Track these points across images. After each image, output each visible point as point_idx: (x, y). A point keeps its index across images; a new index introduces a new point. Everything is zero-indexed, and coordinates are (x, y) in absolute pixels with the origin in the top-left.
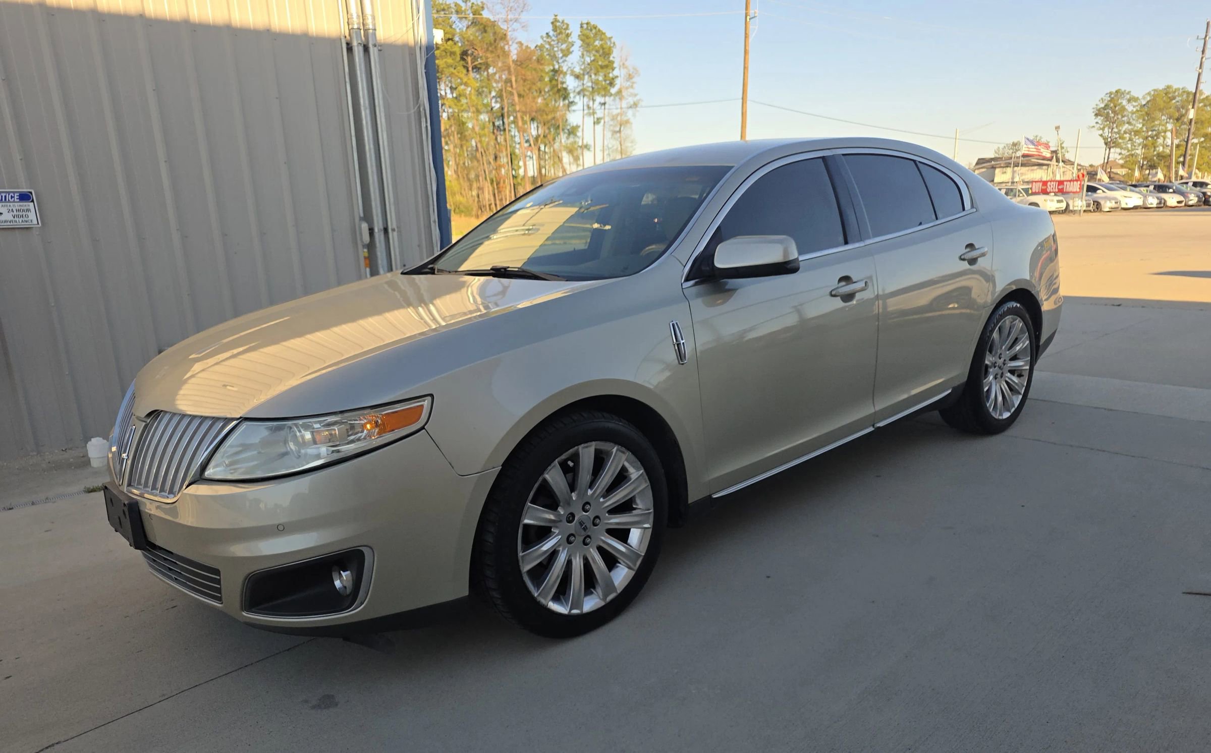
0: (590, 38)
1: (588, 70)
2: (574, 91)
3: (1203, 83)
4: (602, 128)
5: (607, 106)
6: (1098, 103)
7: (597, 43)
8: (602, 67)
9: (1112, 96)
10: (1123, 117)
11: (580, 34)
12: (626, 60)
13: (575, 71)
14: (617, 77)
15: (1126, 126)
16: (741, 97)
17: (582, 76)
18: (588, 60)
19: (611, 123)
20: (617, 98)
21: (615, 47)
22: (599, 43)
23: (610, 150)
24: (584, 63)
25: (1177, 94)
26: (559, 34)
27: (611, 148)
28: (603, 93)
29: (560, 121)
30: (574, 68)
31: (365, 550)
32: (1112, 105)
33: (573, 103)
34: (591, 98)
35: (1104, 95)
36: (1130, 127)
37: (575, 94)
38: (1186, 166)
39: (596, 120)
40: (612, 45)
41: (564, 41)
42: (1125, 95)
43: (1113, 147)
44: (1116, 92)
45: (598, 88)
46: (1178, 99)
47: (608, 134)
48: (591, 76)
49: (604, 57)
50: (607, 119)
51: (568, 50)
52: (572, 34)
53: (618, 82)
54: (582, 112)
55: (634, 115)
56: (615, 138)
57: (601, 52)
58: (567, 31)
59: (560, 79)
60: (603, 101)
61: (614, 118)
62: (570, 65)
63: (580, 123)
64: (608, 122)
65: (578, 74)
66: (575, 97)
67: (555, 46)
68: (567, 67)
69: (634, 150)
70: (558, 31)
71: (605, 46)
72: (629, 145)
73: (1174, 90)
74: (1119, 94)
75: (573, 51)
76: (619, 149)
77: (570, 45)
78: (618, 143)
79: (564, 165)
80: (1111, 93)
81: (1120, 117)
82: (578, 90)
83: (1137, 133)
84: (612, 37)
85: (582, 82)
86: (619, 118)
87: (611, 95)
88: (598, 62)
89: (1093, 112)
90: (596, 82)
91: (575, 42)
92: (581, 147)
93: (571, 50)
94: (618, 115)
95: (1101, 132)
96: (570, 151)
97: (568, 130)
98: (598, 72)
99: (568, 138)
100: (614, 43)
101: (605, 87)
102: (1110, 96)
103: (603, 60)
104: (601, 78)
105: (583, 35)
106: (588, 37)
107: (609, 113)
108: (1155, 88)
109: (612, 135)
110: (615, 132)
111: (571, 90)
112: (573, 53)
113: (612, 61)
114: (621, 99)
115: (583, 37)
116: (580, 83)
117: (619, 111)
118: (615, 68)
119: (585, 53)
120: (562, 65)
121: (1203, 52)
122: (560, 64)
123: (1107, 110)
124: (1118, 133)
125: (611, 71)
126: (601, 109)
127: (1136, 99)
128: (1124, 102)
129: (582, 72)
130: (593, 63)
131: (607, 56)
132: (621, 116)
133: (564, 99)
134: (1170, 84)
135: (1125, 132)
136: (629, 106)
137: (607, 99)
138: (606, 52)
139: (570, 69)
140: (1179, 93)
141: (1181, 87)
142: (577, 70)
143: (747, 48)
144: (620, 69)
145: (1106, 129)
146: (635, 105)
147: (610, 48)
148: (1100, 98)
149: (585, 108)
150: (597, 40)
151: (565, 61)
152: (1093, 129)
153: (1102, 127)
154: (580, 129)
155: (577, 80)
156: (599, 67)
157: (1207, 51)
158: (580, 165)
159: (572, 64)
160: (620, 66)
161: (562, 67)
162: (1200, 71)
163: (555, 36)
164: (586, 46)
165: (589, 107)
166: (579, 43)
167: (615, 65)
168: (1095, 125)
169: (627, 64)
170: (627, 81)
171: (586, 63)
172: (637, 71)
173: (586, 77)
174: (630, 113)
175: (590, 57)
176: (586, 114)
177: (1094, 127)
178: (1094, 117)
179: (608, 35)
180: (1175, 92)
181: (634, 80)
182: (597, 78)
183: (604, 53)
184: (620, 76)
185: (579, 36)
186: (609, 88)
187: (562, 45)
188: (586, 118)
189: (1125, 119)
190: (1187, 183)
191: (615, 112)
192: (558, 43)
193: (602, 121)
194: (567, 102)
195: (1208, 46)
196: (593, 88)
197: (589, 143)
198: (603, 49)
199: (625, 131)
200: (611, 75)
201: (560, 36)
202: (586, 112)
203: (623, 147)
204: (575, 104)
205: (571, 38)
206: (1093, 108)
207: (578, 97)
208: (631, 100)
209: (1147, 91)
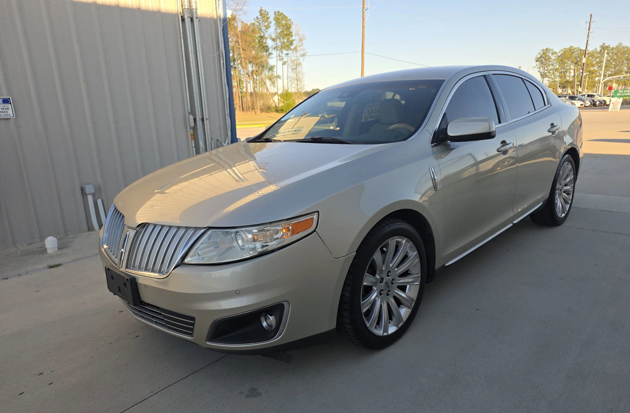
0: (279, 19)
1: (279, 37)
2: (272, 47)
3: (589, 45)
4: (287, 67)
5: (289, 55)
6: (538, 55)
7: (283, 22)
8: (286, 35)
9: (544, 51)
10: (549, 62)
11: (274, 17)
12: (299, 31)
13: (272, 37)
14: (294, 40)
15: (551, 66)
16: (361, 50)
17: (276, 40)
18: (279, 31)
19: (292, 64)
20: (294, 51)
21: (293, 24)
22: (284, 22)
23: (291, 79)
24: (277, 33)
25: (575, 50)
26: (263, 17)
27: (291, 77)
28: (287, 48)
29: (265, 63)
30: (272, 35)
31: (285, 304)
32: (544, 56)
33: (271, 54)
34: (281, 51)
35: (540, 51)
36: (553, 67)
37: (272, 49)
38: (582, 86)
39: (283, 62)
40: (291, 23)
41: (266, 21)
42: (550, 50)
43: (545, 77)
44: (546, 49)
45: (284, 46)
46: (576, 53)
47: (290, 70)
48: (280, 40)
49: (287, 30)
50: (289, 62)
51: (268, 25)
52: (270, 17)
53: (295, 43)
54: (276, 58)
55: (303, 60)
56: (293, 72)
57: (285, 27)
58: (267, 16)
59: (264, 41)
60: (287, 53)
61: (293, 62)
62: (269, 34)
63: (275, 64)
64: (290, 64)
65: (274, 38)
66: (272, 50)
67: (261, 23)
68: (268, 35)
69: (304, 78)
70: (263, 16)
71: (287, 24)
72: (301, 76)
73: (574, 49)
74: (547, 50)
75: (271, 26)
76: (296, 78)
77: (269, 23)
78: (295, 75)
79: (267, 86)
80: (543, 50)
81: (548, 62)
82: (274, 47)
83: (556, 70)
84: (291, 19)
85: (276, 42)
86: (295, 62)
87: (291, 49)
88: (284, 32)
89: (535, 59)
90: (283, 43)
91: (272, 22)
92: (276, 77)
93: (270, 26)
94: (295, 60)
95: (539, 70)
96: (270, 79)
97: (269, 68)
98: (284, 37)
99: (268, 72)
100: (292, 22)
101: (288, 45)
102: (543, 52)
103: (287, 31)
104: (286, 41)
105: (276, 18)
106: (278, 19)
107: (290, 59)
108: (565, 48)
109: (292, 71)
110: (293, 69)
111: (270, 47)
112: (271, 27)
113: (291, 32)
114: (296, 52)
115: (276, 19)
116: (275, 43)
117: (295, 58)
118: (293, 35)
119: (277, 27)
120: (265, 33)
121: (589, 29)
122: (264, 33)
123: (542, 59)
124: (547, 70)
125: (291, 37)
126: (286, 57)
127: (556, 53)
128: (550, 55)
129: (276, 37)
130: (282, 32)
131: (289, 29)
132: (297, 61)
133: (266, 52)
134: (572, 45)
135: (551, 70)
136: (301, 55)
137: (289, 52)
138: (288, 27)
139: (269, 36)
140: (576, 50)
141: (577, 47)
142: (273, 36)
143: (364, 25)
144: (295, 36)
145: (541, 68)
146: (304, 55)
147: (290, 25)
148: (538, 53)
149: (278, 56)
150: (283, 20)
151: (266, 32)
152: (535, 68)
153: (539, 67)
154: (275, 68)
155: (273, 42)
156: (285, 35)
157: (591, 29)
158: (275, 86)
159: (270, 33)
160: (296, 35)
161: (265, 35)
162: (588, 39)
163: (261, 18)
164: (278, 24)
165: (280, 56)
166: (274, 22)
167: (293, 34)
168: (536, 66)
169: (299, 33)
170: (299, 42)
171: (278, 33)
172: (305, 37)
173: (278, 40)
174: (301, 59)
175: (280, 30)
176: (279, 59)
177: (535, 67)
178: (535, 62)
179: (289, 18)
180: (574, 50)
181: (303, 42)
182: (284, 40)
183: (287, 27)
184: (296, 40)
185: (274, 18)
186: (290, 45)
187: (265, 23)
188: (278, 62)
189: (551, 63)
190: (584, 95)
191: (293, 58)
192: (263, 22)
193: (287, 63)
194: (268, 53)
195: (592, 26)
196: (282, 46)
197: (280, 75)
198: (287, 25)
199: (299, 69)
200: (291, 39)
201: (263, 19)
202: (278, 58)
203: (298, 77)
204: (272, 54)
205: (270, 19)
206: (535, 58)
207: (274, 50)
208: (302, 52)
209: (561, 49)
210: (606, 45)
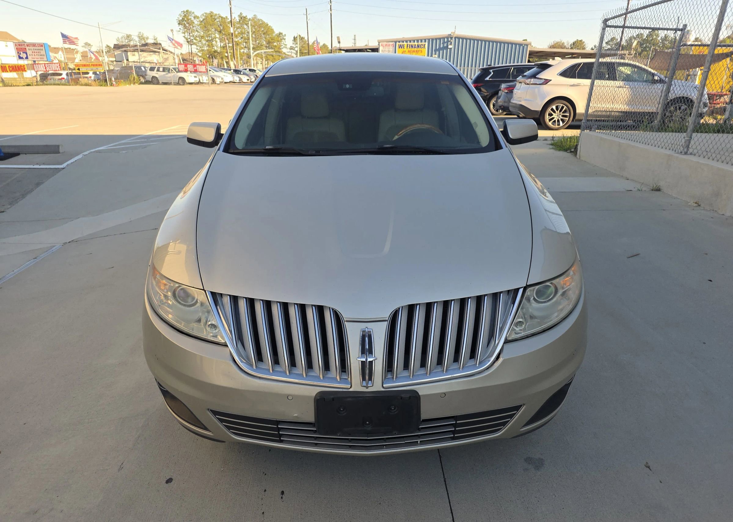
3: (233, 13)
6: (179, 17)
9: (185, 13)
10: (193, 27)
15: (196, 33)
25: (216, 17)
32: (186, 19)
35: (181, 12)
36: (199, 34)
38: (236, 59)
42: (191, 14)
43: (192, 44)
44: (187, 11)
46: (218, 20)
74: (188, 13)
81: (192, 27)
83: (203, 38)
89: (177, 22)
95: (183, 35)
102: (184, 14)
108: (206, 12)
123: (184, 22)
124: (193, 36)
127: (198, 17)
128: (193, 19)
134: (212, 11)
135: (196, 37)
141: (218, 14)
145: (186, 33)
148: (179, 14)
152: (179, 33)
153: (183, 31)
162: (230, 6)
168: (179, 30)
177: (179, 31)
178: (178, 25)
180: (215, 16)
189: (194, 28)
190: (246, 69)
206: (177, 20)
209: (202, 14)
210: (243, 15)
